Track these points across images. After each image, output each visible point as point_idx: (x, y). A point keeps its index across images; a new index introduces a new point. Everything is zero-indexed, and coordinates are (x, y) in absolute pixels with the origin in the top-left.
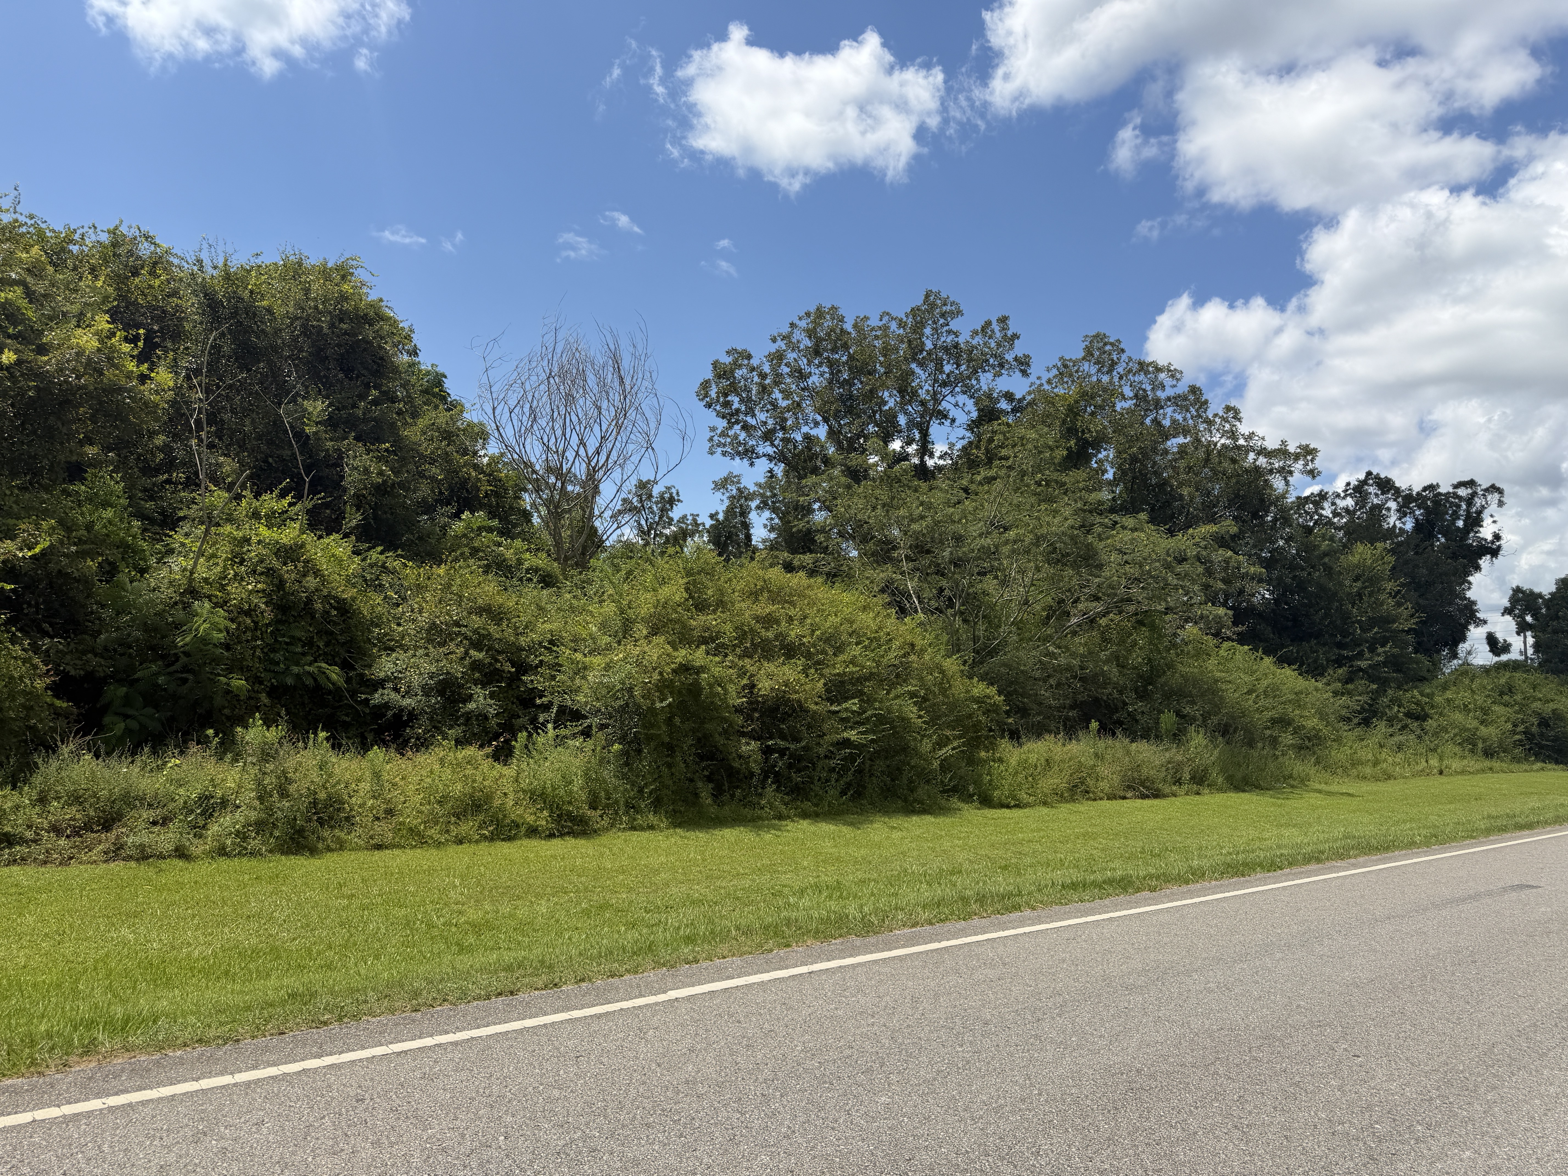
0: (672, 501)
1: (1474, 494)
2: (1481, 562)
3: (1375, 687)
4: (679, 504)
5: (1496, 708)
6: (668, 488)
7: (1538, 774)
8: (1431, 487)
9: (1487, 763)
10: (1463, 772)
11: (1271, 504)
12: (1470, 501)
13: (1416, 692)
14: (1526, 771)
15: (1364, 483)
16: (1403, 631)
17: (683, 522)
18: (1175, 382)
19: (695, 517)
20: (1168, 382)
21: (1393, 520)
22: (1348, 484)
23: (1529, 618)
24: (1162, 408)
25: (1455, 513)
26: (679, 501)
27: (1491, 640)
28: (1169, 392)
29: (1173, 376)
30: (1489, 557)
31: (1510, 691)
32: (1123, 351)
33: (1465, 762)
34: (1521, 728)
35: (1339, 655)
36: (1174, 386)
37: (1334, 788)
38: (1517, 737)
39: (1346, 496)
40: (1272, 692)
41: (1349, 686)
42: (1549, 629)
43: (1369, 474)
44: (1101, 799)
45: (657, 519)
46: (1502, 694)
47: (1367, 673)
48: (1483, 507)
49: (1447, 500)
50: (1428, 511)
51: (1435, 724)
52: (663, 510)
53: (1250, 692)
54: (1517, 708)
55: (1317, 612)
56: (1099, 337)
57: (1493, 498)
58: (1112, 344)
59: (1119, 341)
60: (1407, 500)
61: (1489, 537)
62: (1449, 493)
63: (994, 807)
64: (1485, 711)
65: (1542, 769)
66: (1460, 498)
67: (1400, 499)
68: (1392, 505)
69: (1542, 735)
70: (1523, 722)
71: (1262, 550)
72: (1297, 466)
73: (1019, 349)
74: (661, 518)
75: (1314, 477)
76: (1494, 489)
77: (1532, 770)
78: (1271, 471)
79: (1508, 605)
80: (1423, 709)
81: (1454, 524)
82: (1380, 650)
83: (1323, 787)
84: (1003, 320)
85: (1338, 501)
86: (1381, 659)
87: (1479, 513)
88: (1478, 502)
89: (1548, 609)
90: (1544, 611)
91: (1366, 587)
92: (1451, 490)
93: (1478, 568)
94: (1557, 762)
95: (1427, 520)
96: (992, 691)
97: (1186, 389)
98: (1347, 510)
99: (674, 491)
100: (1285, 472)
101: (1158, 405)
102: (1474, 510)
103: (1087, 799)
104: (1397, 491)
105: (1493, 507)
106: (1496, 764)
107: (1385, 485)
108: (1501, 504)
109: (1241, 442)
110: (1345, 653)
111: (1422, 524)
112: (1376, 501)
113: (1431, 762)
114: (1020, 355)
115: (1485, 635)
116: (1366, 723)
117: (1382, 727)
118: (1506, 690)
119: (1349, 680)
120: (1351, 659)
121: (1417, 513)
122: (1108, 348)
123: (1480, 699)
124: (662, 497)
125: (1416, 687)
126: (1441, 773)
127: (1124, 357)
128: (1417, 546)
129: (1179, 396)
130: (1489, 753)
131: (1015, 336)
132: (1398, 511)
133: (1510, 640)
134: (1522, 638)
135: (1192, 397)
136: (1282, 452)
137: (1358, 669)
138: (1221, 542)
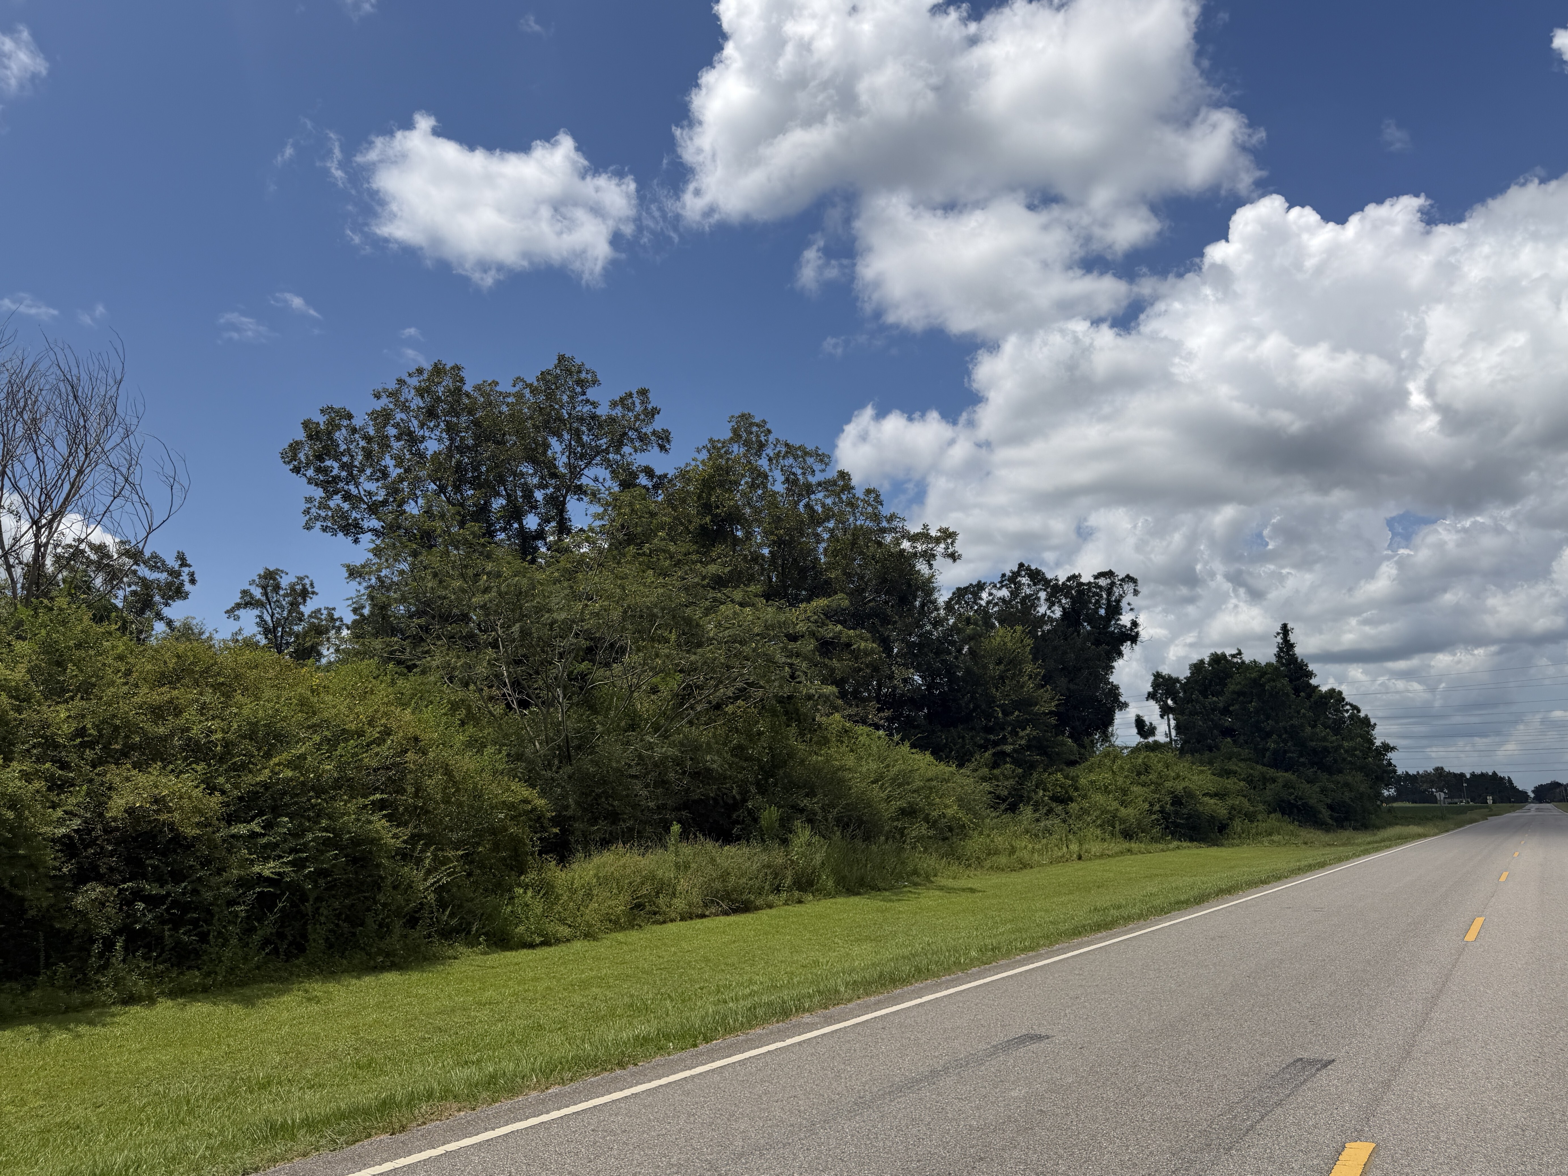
0: (305, 594)
1: (1113, 584)
2: (1123, 648)
3: (1020, 771)
4: (314, 597)
5: (1135, 788)
6: (301, 579)
7: (1173, 853)
8: (1074, 578)
9: (1126, 845)
10: (1102, 856)
11: (917, 589)
12: (1110, 592)
13: (1059, 775)
14: (1163, 850)
15: (1016, 575)
16: (1044, 713)
17: (316, 617)
18: (823, 467)
19: (331, 611)
20: (817, 467)
21: (1042, 609)
22: (1004, 575)
23: (1169, 702)
24: (814, 493)
25: (1097, 602)
26: (313, 593)
27: (1140, 723)
28: (819, 477)
29: (821, 461)
30: (1129, 643)
32: (769, 431)
33: (1106, 845)
34: (1157, 808)
35: (985, 739)
36: (823, 471)
37: (963, 883)
38: (1154, 817)
39: (1002, 586)
40: (902, 781)
41: (996, 772)
42: (1187, 712)
43: (1021, 565)
44: (672, 921)
45: (285, 614)
46: (1139, 774)
47: (1012, 757)
49: (1089, 590)
50: (1074, 600)
51: (1078, 807)
52: (294, 605)
53: (875, 782)
54: (1152, 787)
55: (963, 696)
56: (745, 417)
57: (1129, 587)
58: (757, 425)
59: (764, 422)
60: (1055, 591)
61: (1129, 625)
62: (1090, 583)
63: (511, 949)
64: (1125, 792)
65: (1178, 848)
66: (1100, 587)
67: (1049, 590)
68: (1043, 595)
69: (1176, 813)
70: (1159, 801)
71: (910, 635)
72: (939, 549)
73: (658, 424)
74: (290, 612)
75: (955, 560)
76: (1128, 578)
77: (1168, 850)
78: (915, 554)
79: (1151, 689)
80: (1067, 792)
81: (1097, 613)
82: (1021, 734)
83: (950, 883)
84: (644, 393)
85: (994, 591)
86: (1023, 742)
87: (1118, 601)
88: (1117, 591)
89: (1185, 692)
90: (1181, 694)
91: (1008, 670)
92: (1092, 580)
93: (1120, 654)
94: (1192, 840)
95: (1073, 609)
97: (835, 474)
98: (1003, 599)
99: (307, 581)
100: (929, 557)
101: (809, 489)
102: (1113, 599)
103: (654, 923)
104: (1047, 582)
105: (1129, 598)
106: (1134, 846)
107: (1036, 576)
108: (1136, 593)
109: (884, 524)
110: (992, 737)
111: (1068, 613)
112: (1028, 592)
113: (1072, 847)
114: (659, 429)
115: (1133, 719)
116: (1013, 808)
117: (1027, 813)
118: (1143, 770)
119: (995, 765)
120: (995, 743)
121: (1064, 601)
122: (755, 429)
123: (1120, 780)
124: (292, 588)
125: (1061, 770)
126: (1080, 858)
127: (771, 438)
128: (1063, 632)
129: (829, 481)
130: (1128, 835)
131: (655, 411)
132: (1046, 600)
133: (1155, 723)
134: (1165, 721)
135: (841, 483)
136: (924, 536)
137: (1004, 754)
138: (830, 615)
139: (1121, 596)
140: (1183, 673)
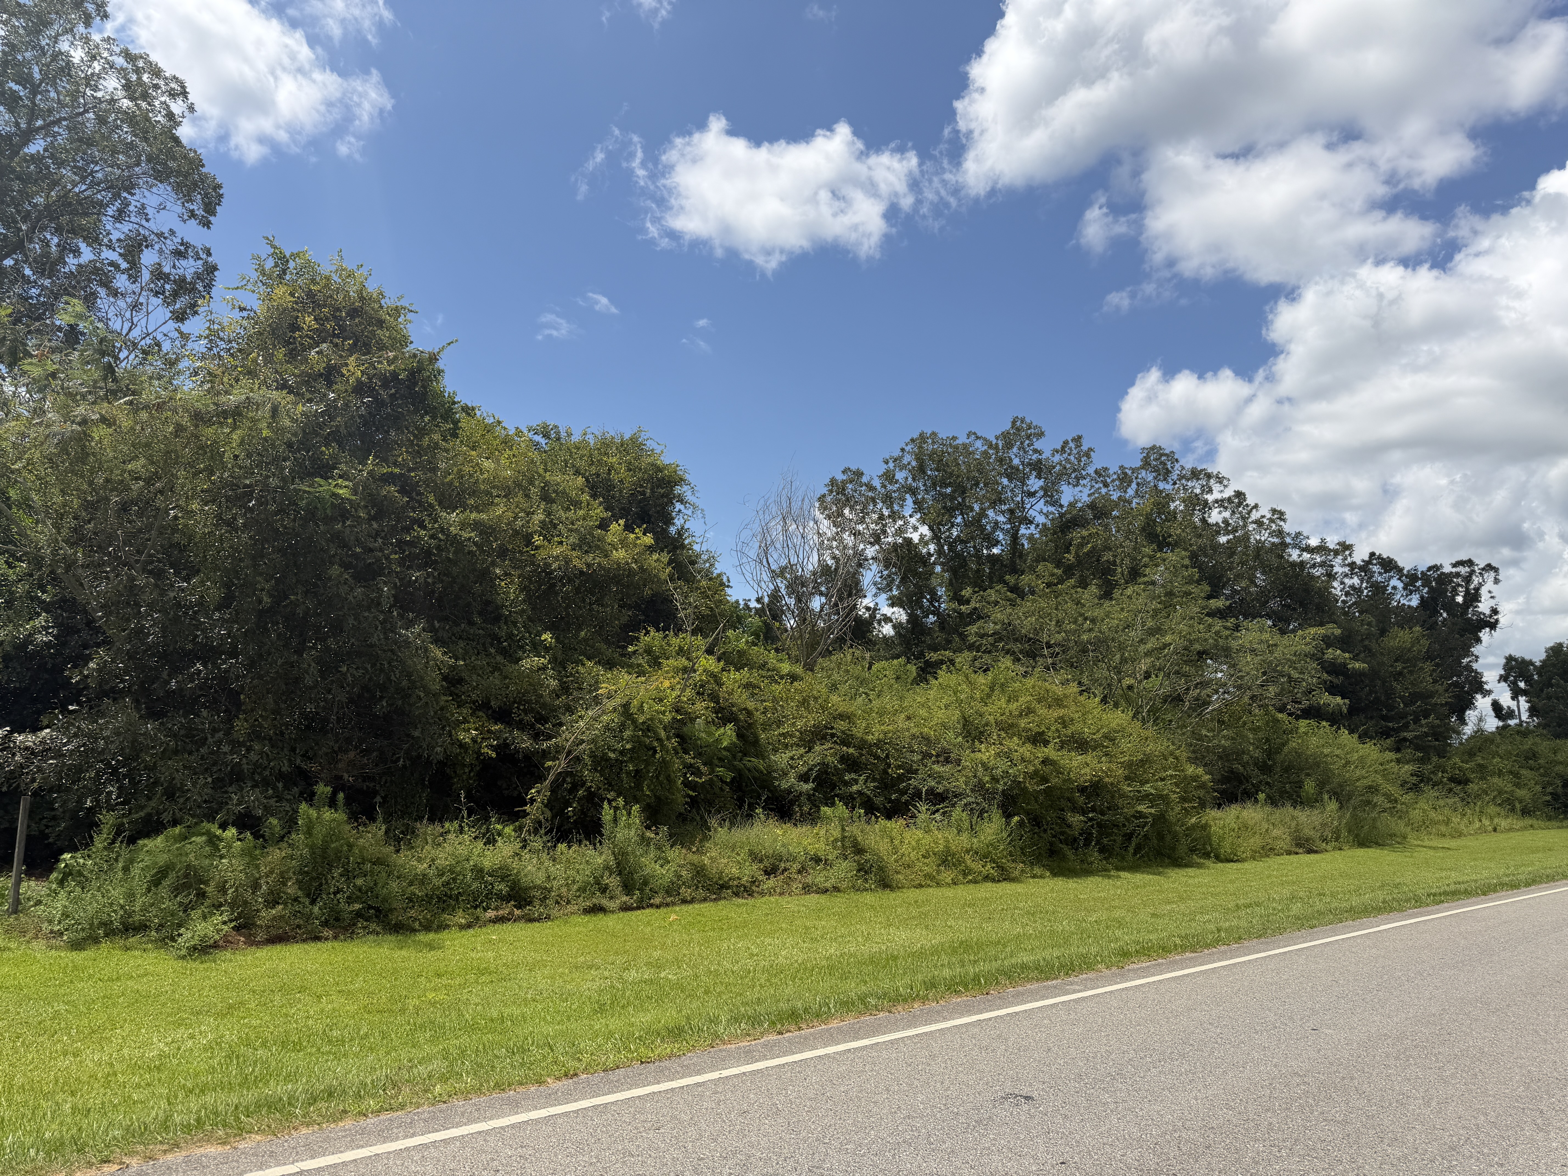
1: (1472, 573)
2: (1481, 635)
3: (1421, 755)
5: (1523, 772)
8: (1435, 568)
9: (1527, 821)
10: (1511, 830)
12: (1468, 579)
15: (1368, 563)
16: (1441, 704)
18: (1222, 488)
20: (1216, 487)
21: (1398, 597)
23: (1522, 685)
24: (1210, 509)
25: (1456, 590)
27: (1496, 706)
29: (1221, 483)
30: (1488, 629)
31: (1534, 755)
33: (1510, 821)
34: (1548, 790)
35: (1386, 727)
36: (1222, 491)
38: (1547, 797)
40: (1361, 763)
42: (1542, 695)
43: (1373, 554)
46: (1527, 758)
47: (1413, 742)
48: (1480, 585)
49: (1448, 579)
50: (1432, 589)
51: (1476, 788)
53: (1348, 764)
54: (1542, 771)
55: (1362, 689)
57: (1490, 576)
60: (1411, 579)
61: (1488, 612)
62: (1450, 572)
64: (1516, 775)
66: (1459, 576)
67: (1405, 578)
70: (1549, 784)
72: (1337, 560)
76: (1489, 567)
78: (1314, 565)
79: (1503, 672)
80: (1464, 774)
81: (1455, 600)
82: (1423, 722)
84: (1078, 440)
85: (1346, 581)
86: (1425, 729)
87: (1477, 589)
88: (1476, 580)
89: (1540, 675)
90: (1536, 677)
91: (1407, 667)
92: (1452, 570)
93: (1478, 640)
95: (1431, 597)
96: (1200, 771)
100: (1326, 566)
101: (1206, 506)
102: (1472, 586)
104: (1400, 570)
105: (1489, 585)
106: (1535, 822)
107: (1388, 565)
108: (1497, 581)
110: (1391, 725)
111: (1427, 601)
112: (1379, 579)
115: (1490, 703)
117: (1429, 791)
118: (1531, 755)
119: (1397, 750)
120: (1397, 731)
121: (1422, 591)
122: (1164, 458)
126: (1494, 830)
128: (1424, 621)
130: (1526, 812)
131: (1089, 452)
132: (1403, 589)
133: (1510, 705)
135: (1236, 501)
136: (1322, 549)
137: (1405, 739)
138: (1328, 642)
139: (1480, 584)
140: (1537, 656)
